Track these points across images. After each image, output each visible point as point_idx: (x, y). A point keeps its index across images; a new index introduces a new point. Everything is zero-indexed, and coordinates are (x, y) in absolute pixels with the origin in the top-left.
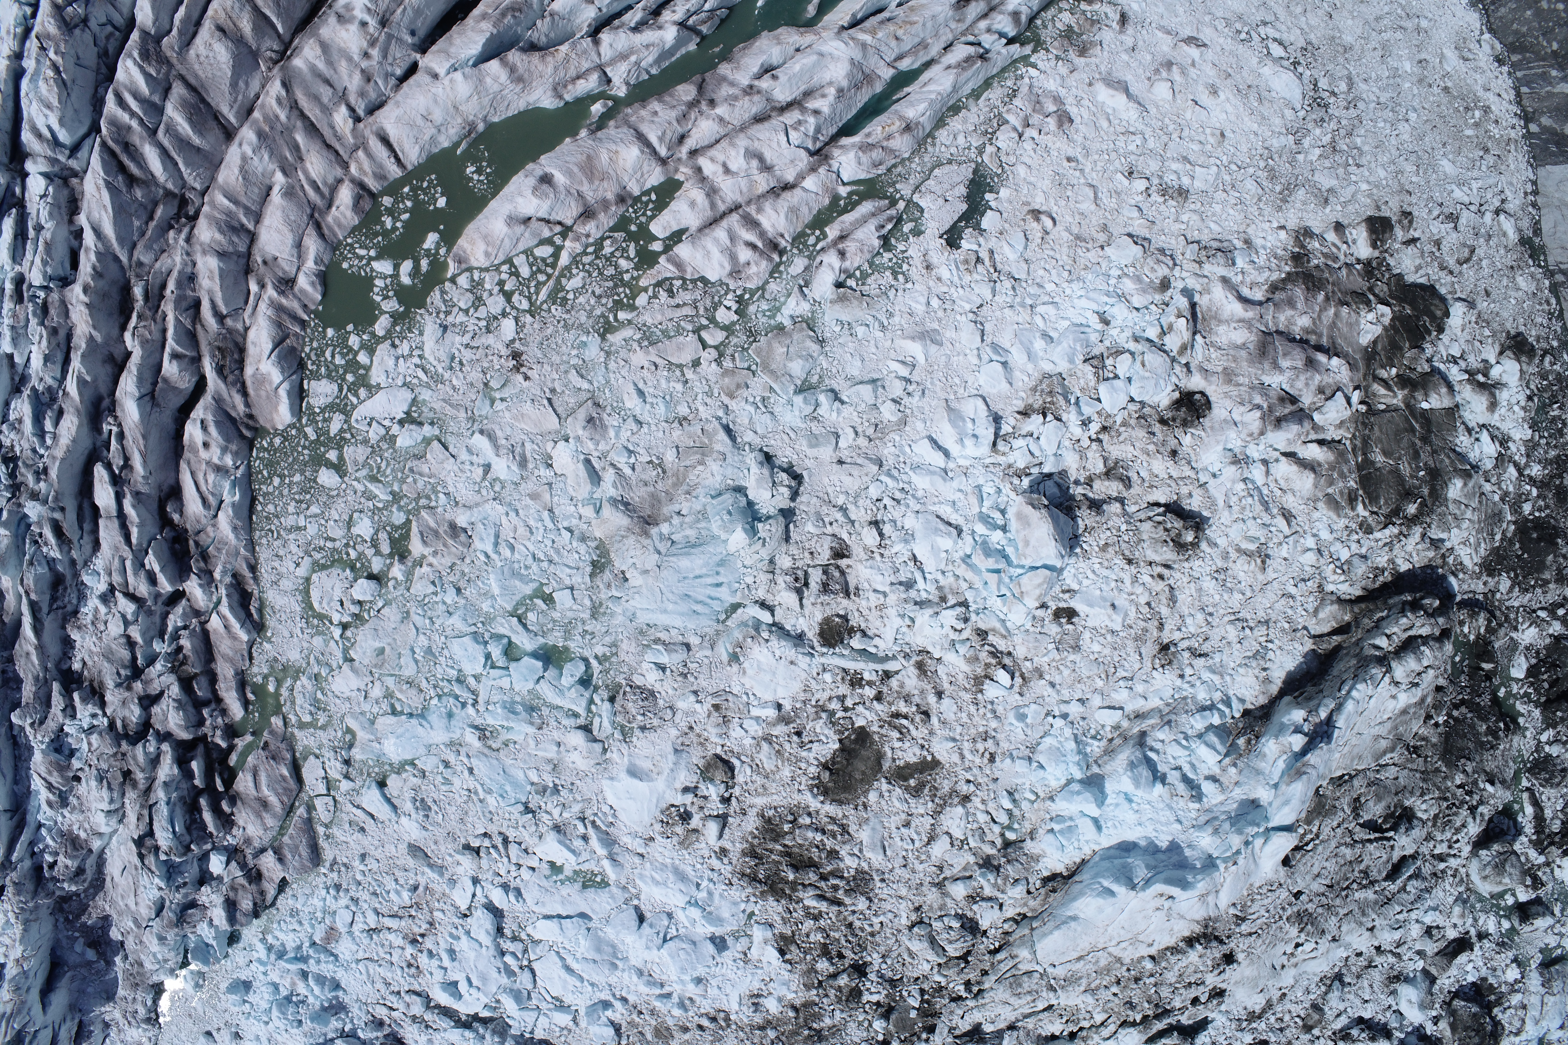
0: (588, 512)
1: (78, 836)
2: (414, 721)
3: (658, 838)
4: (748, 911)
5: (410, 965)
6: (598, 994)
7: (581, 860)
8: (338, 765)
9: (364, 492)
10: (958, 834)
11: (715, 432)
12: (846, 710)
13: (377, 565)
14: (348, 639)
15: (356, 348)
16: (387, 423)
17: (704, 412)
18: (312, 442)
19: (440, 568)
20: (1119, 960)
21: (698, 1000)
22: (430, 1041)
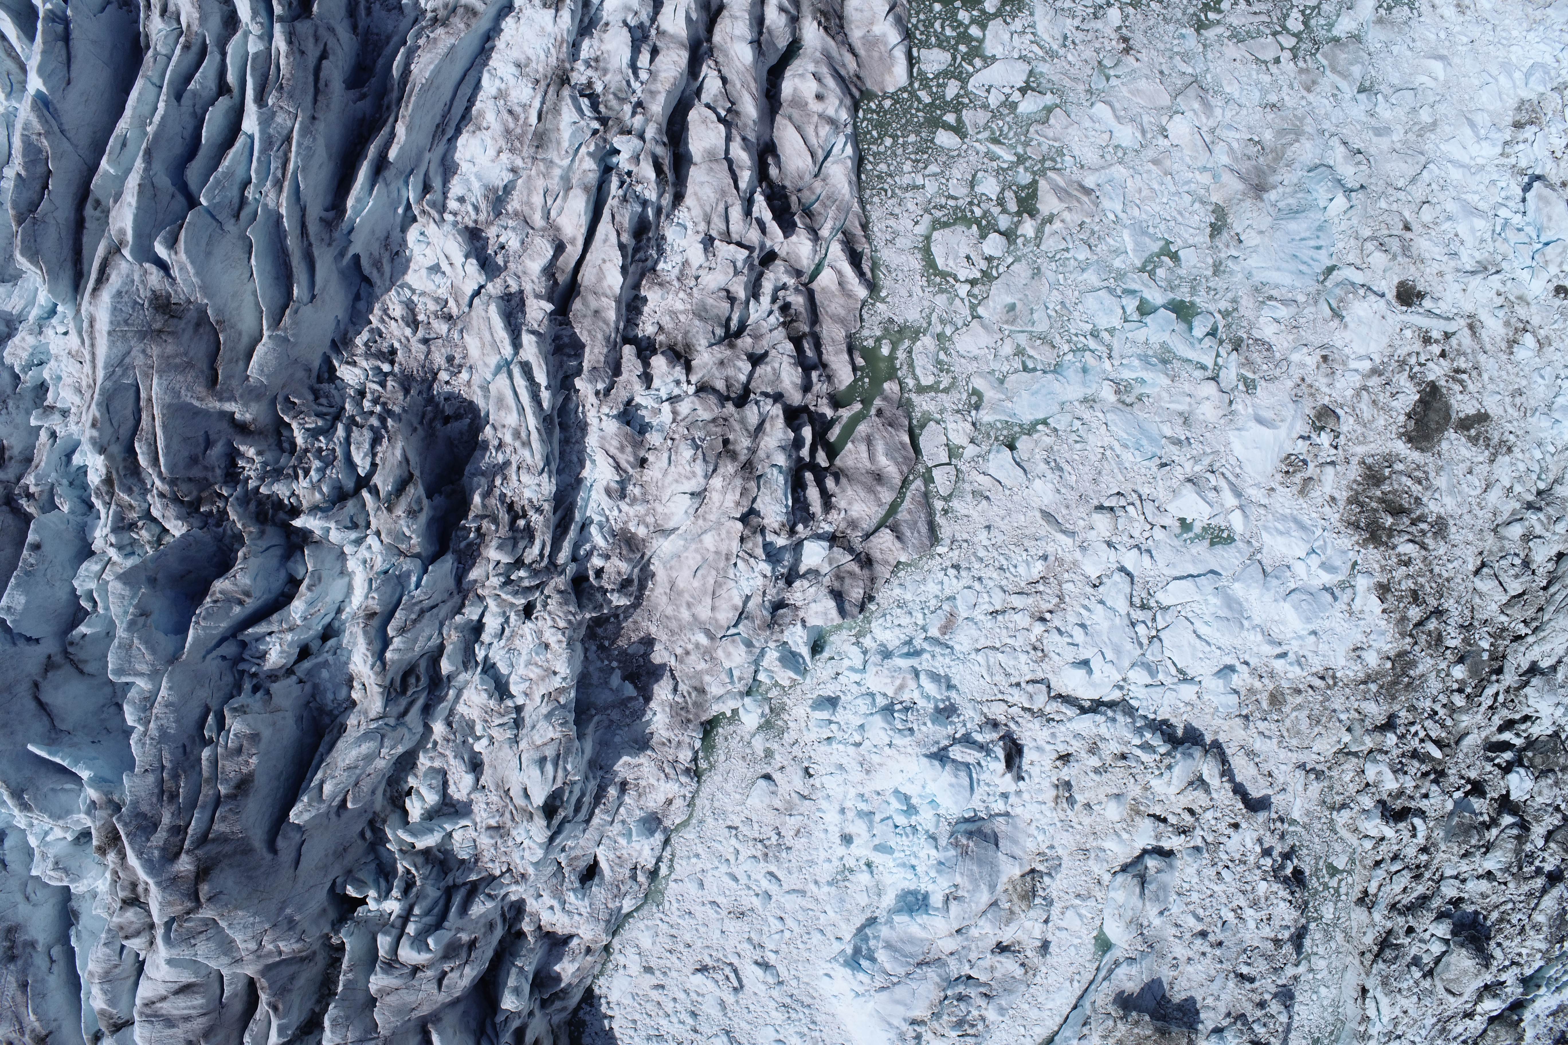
0: (1205, 179)
1: (634, 535)
2: (1050, 376)
3: (1280, 488)
4: (1353, 561)
5: (1035, 649)
6: (1225, 658)
7: (1213, 513)
8: (968, 426)
9: (987, 154)
10: (1506, 482)
11: (1304, 118)
12: (1420, 365)
13: (1004, 222)
14: (975, 296)
15: (967, 22)
16: (1007, 90)
17: (1289, 102)
18: (926, 105)
19: (1071, 225)
21: (1310, 656)
22: (1053, 735)
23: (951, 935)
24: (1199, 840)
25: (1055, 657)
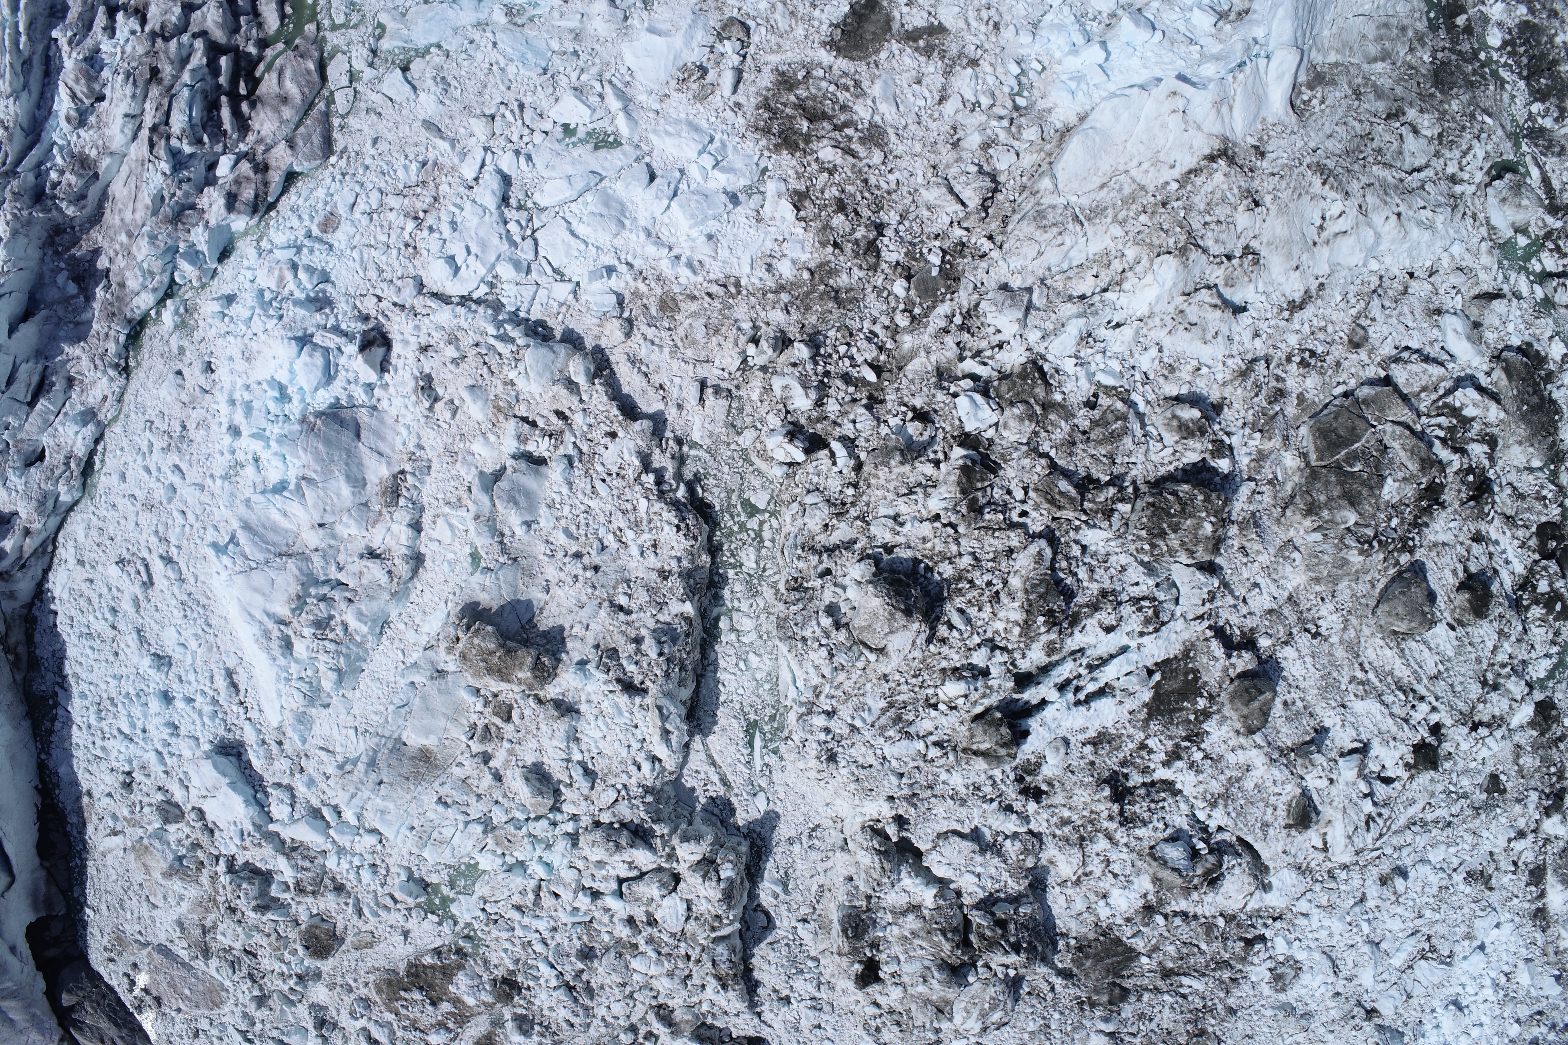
1: (88, 156)
2: (445, 5)
3: (674, 95)
4: (762, 166)
5: (407, 245)
6: (602, 257)
7: (595, 117)
8: (365, 52)
10: (970, 96)
20: (1143, 188)
21: (707, 261)
22: (417, 327)
23: (313, 527)
24: (571, 446)
25: (425, 253)
